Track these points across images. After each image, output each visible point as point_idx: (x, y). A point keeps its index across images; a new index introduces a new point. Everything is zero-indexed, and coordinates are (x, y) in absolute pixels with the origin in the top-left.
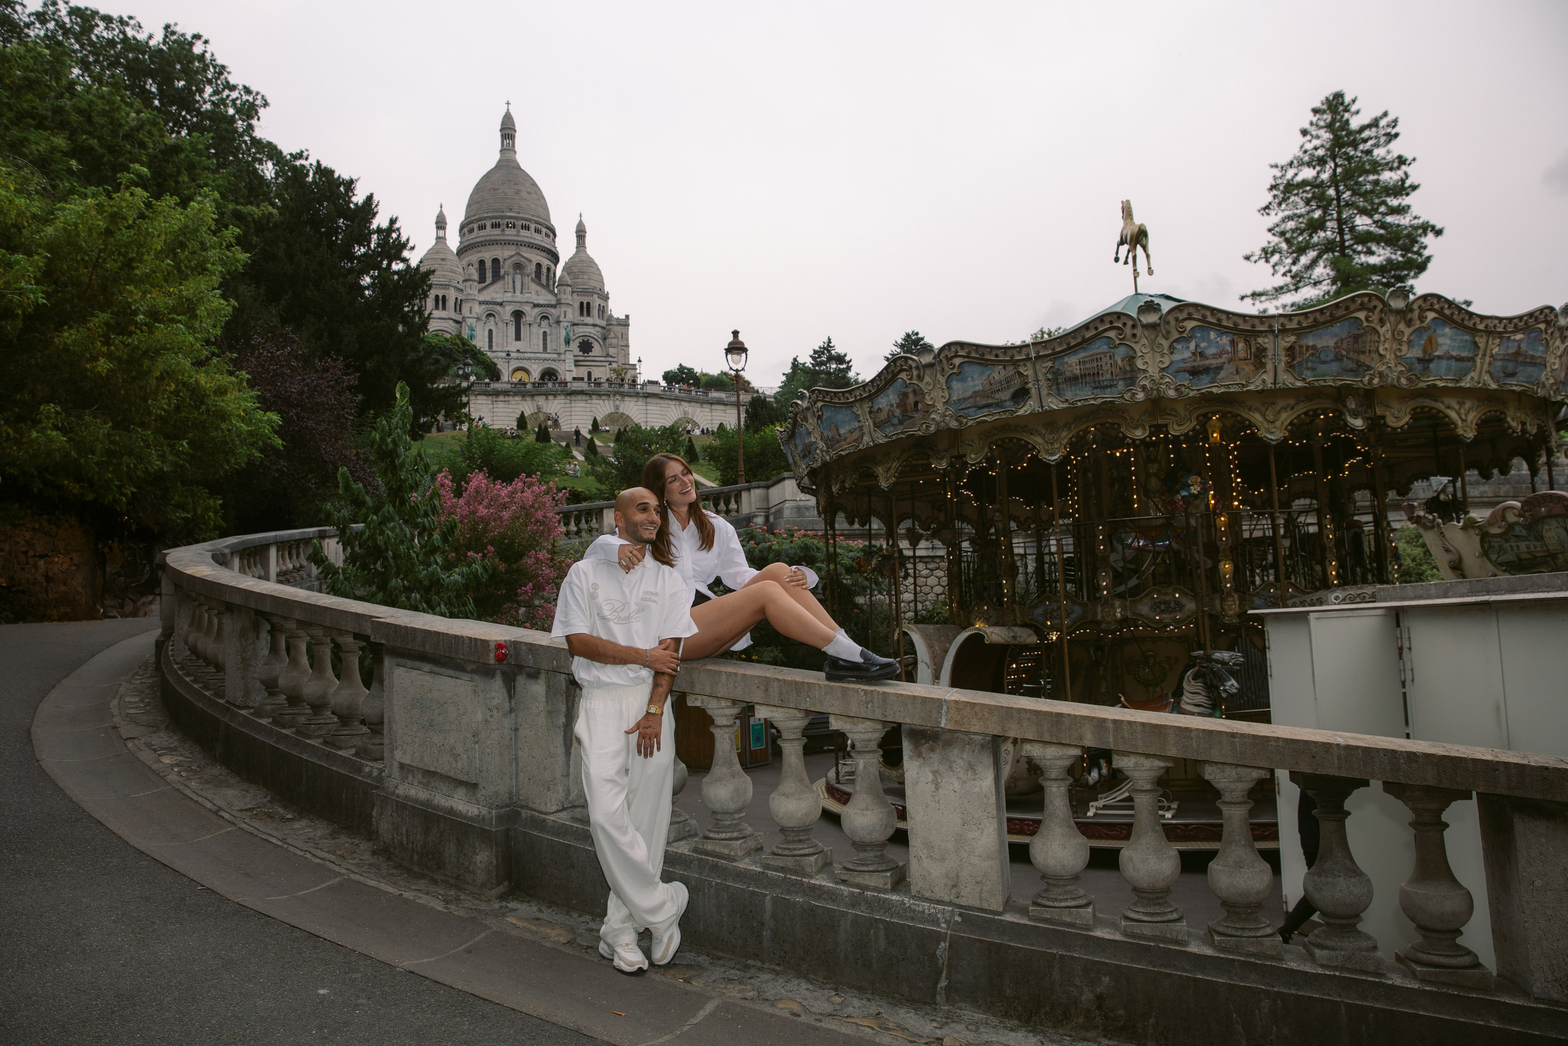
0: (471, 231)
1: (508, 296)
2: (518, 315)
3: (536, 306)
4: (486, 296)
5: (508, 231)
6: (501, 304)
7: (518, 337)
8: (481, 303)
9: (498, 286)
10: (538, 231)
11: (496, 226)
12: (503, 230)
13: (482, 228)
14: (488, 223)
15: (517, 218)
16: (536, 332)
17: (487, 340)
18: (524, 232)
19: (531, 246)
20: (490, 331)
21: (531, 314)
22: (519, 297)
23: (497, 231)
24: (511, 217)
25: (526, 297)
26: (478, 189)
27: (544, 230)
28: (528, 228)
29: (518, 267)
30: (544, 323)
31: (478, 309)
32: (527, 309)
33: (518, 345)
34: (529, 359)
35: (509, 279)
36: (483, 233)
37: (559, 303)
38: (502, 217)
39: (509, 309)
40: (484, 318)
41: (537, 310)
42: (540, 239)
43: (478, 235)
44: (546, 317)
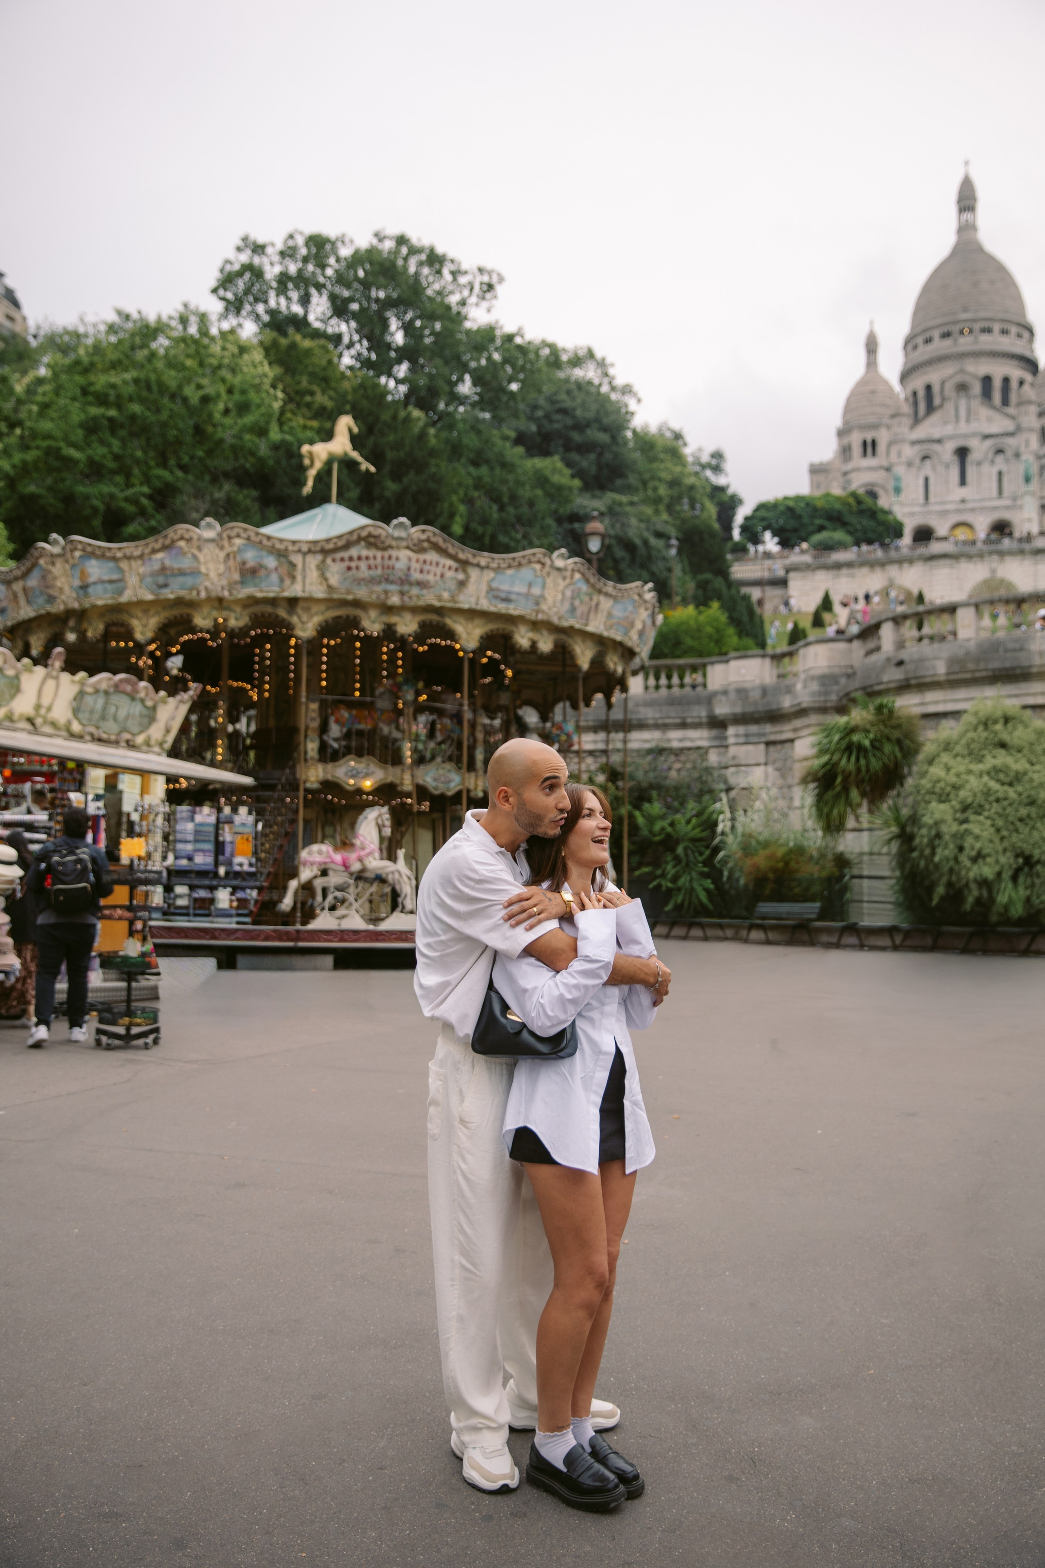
0: (915, 347)
1: (949, 429)
2: (962, 453)
3: (986, 437)
4: (922, 432)
5: (962, 340)
6: (939, 441)
7: (963, 482)
8: (914, 443)
9: (935, 417)
10: (1004, 332)
11: (946, 335)
12: (956, 340)
13: (928, 341)
14: (936, 334)
15: (974, 320)
16: (989, 472)
17: (921, 490)
18: (985, 338)
19: (994, 354)
20: (927, 480)
21: (979, 449)
22: (963, 428)
23: (948, 342)
24: (966, 321)
25: (974, 427)
26: (927, 289)
27: (1014, 330)
28: (989, 331)
29: (962, 388)
30: (1000, 458)
31: (909, 452)
32: (974, 443)
33: (963, 492)
34: (973, 510)
35: (949, 407)
36: (930, 347)
37: (1019, 429)
38: (955, 323)
39: (950, 447)
40: (917, 462)
41: (989, 443)
42: (1008, 344)
43: (924, 352)
44: (1000, 451)
